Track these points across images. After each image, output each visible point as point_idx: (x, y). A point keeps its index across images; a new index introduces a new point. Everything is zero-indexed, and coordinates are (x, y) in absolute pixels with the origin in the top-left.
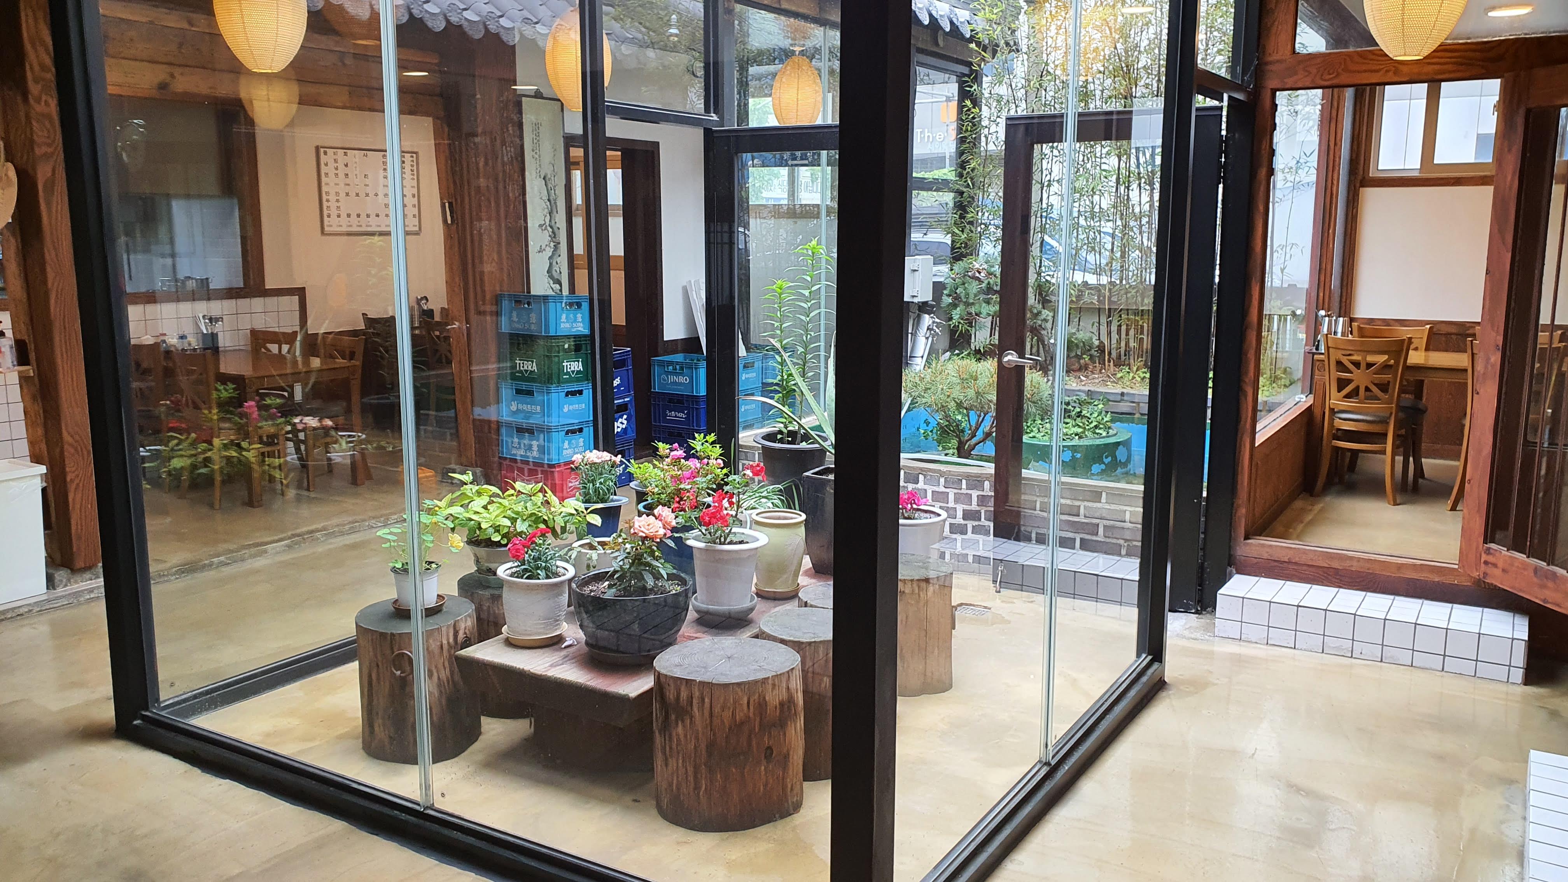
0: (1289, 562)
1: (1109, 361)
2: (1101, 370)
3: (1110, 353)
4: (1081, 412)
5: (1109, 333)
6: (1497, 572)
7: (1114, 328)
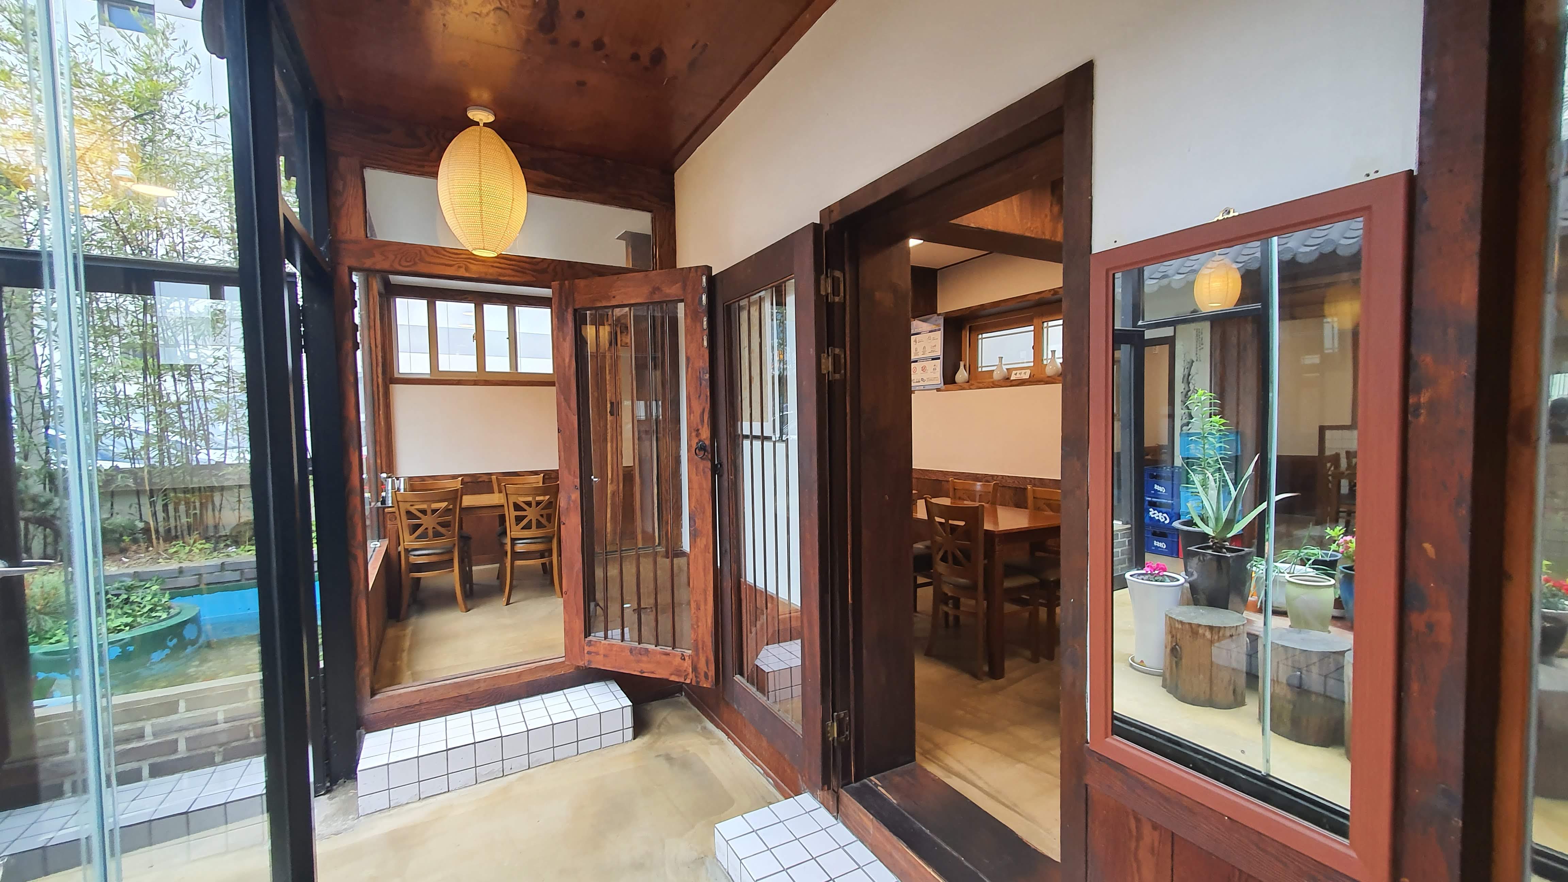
0: (421, 704)
1: (158, 538)
2: (147, 548)
3: (157, 531)
4: (128, 598)
5: (154, 514)
6: (600, 658)
7: (159, 508)
